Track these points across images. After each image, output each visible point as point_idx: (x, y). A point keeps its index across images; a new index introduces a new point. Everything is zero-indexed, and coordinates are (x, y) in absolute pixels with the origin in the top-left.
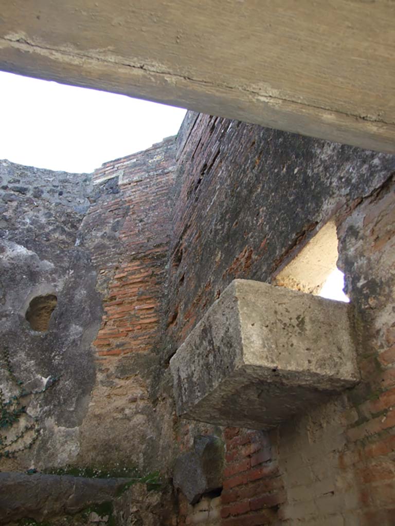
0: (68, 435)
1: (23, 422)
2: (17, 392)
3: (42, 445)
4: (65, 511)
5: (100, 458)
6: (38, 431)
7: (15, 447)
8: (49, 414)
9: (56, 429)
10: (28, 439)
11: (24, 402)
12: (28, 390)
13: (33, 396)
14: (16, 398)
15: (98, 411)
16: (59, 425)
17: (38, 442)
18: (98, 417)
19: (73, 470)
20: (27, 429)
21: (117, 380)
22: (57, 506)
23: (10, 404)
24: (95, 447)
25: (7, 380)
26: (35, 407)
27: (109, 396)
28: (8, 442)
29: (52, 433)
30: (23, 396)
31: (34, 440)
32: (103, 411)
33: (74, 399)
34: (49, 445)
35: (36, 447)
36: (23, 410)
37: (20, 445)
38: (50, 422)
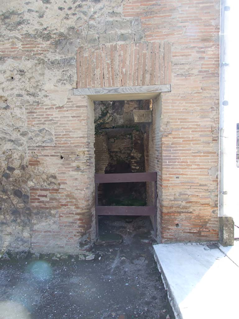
0: (120, 117)
1: (108, 115)
2: (105, 107)
3: (114, 120)
4: (122, 135)
5: (129, 123)
6: (113, 117)
7: (108, 121)
8: (114, 112)
9: (117, 116)
10: (111, 119)
11: (107, 109)
12: (107, 106)
13: (109, 108)
14: (105, 109)
15: (126, 111)
16: (117, 115)
17: (113, 119)
18: (127, 113)
19: (122, 126)
20: (110, 116)
21: (130, 103)
22: (120, 135)
23: (104, 110)
24: (127, 120)
25: (101, 104)
26: (110, 111)
27: (129, 107)
28: (106, 120)
29: (116, 117)
30: (107, 108)
31: (112, 119)
32: (128, 111)
33: (120, 108)
34: (116, 120)
35: (113, 120)
36: (108, 112)
37: (109, 121)
38: (115, 114)
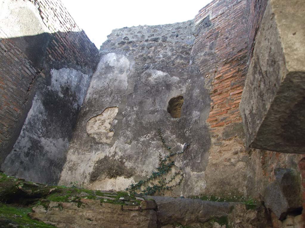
0: (198, 177)
1: (173, 170)
2: (168, 154)
3: (185, 183)
4: (198, 220)
5: (219, 190)
6: (182, 175)
7: (171, 184)
8: (187, 165)
9: (192, 173)
10: (178, 180)
11: (173, 159)
12: (174, 152)
13: (177, 155)
14: (168, 157)
15: (214, 162)
16: (193, 171)
17: (183, 182)
18: (215, 165)
19: (204, 197)
20: (177, 174)
21: (224, 142)
22: (193, 217)
23: (165, 160)
24: (215, 184)
25: (162, 147)
26: (179, 162)
27: (220, 152)
28: (167, 181)
29: (190, 176)
30: (172, 155)
31: (181, 180)
32: (218, 161)
33: (200, 155)
34: (189, 183)
35: (182, 184)
36: (173, 164)
37: (173, 183)
38: (188, 169)
